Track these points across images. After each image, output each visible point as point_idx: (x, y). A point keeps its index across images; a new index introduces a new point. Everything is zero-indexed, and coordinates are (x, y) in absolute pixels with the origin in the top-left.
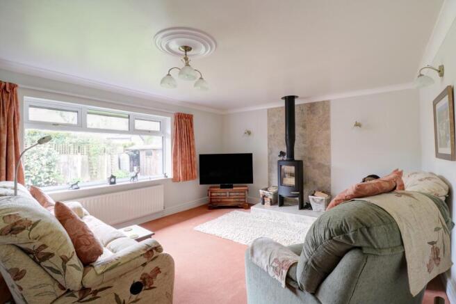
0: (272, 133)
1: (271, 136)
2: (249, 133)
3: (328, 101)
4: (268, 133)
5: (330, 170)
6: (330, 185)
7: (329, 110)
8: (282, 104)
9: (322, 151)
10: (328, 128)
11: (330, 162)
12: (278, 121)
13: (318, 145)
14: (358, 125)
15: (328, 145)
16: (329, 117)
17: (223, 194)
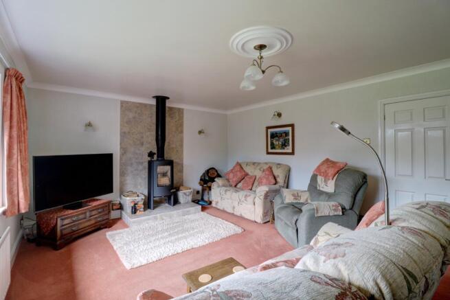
0: (126, 130)
1: (125, 133)
2: (89, 125)
3: (183, 109)
4: (121, 129)
5: (183, 167)
6: (183, 180)
7: (183, 117)
8: (154, 102)
9: (177, 151)
10: (182, 132)
11: (182, 160)
12: (134, 118)
13: (174, 146)
14: (200, 132)
15: (182, 146)
16: (183, 122)
17: (81, 217)
